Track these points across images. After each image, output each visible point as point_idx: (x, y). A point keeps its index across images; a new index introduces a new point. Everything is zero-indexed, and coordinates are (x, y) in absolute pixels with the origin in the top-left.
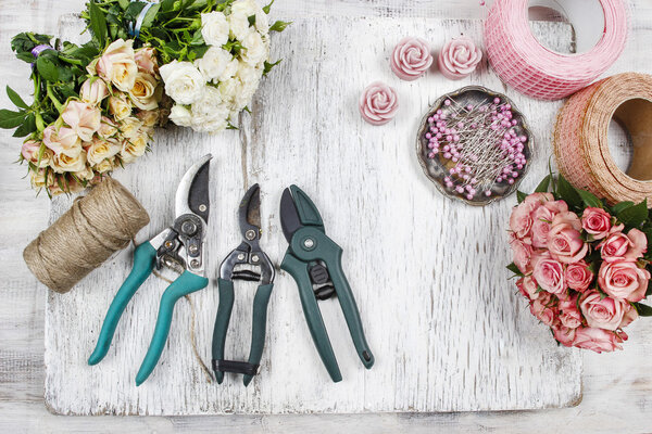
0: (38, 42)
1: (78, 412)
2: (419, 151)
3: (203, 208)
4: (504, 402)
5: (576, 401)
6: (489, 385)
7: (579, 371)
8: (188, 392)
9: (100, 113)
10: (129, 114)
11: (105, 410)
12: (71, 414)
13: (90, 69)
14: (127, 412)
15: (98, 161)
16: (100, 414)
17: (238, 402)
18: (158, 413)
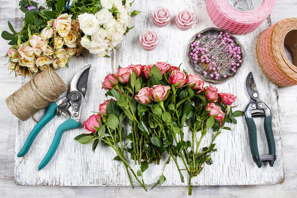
0: (31, 4)
1: (30, 184)
2: (189, 61)
3: (83, 89)
4: (244, 181)
5: (282, 181)
6: (236, 172)
7: (282, 165)
8: (84, 174)
9: (47, 44)
10: (61, 47)
11: (43, 183)
12: (27, 185)
13: (49, 23)
14: (54, 184)
15: (41, 65)
16: (40, 185)
17: (109, 180)
18: (69, 185)
